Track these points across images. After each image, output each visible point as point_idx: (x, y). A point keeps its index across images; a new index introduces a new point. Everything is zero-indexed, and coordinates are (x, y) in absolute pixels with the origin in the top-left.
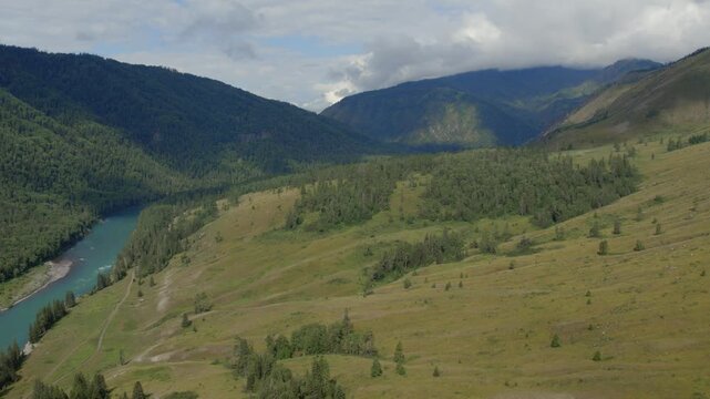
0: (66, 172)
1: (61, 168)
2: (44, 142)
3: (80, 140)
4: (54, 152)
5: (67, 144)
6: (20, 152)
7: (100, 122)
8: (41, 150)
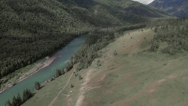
0: (66, 22)
1: (64, 20)
2: (59, 12)
3: (71, 12)
4: (62, 15)
5: (67, 13)
6: (51, 15)
7: (78, 6)
8: (58, 14)
